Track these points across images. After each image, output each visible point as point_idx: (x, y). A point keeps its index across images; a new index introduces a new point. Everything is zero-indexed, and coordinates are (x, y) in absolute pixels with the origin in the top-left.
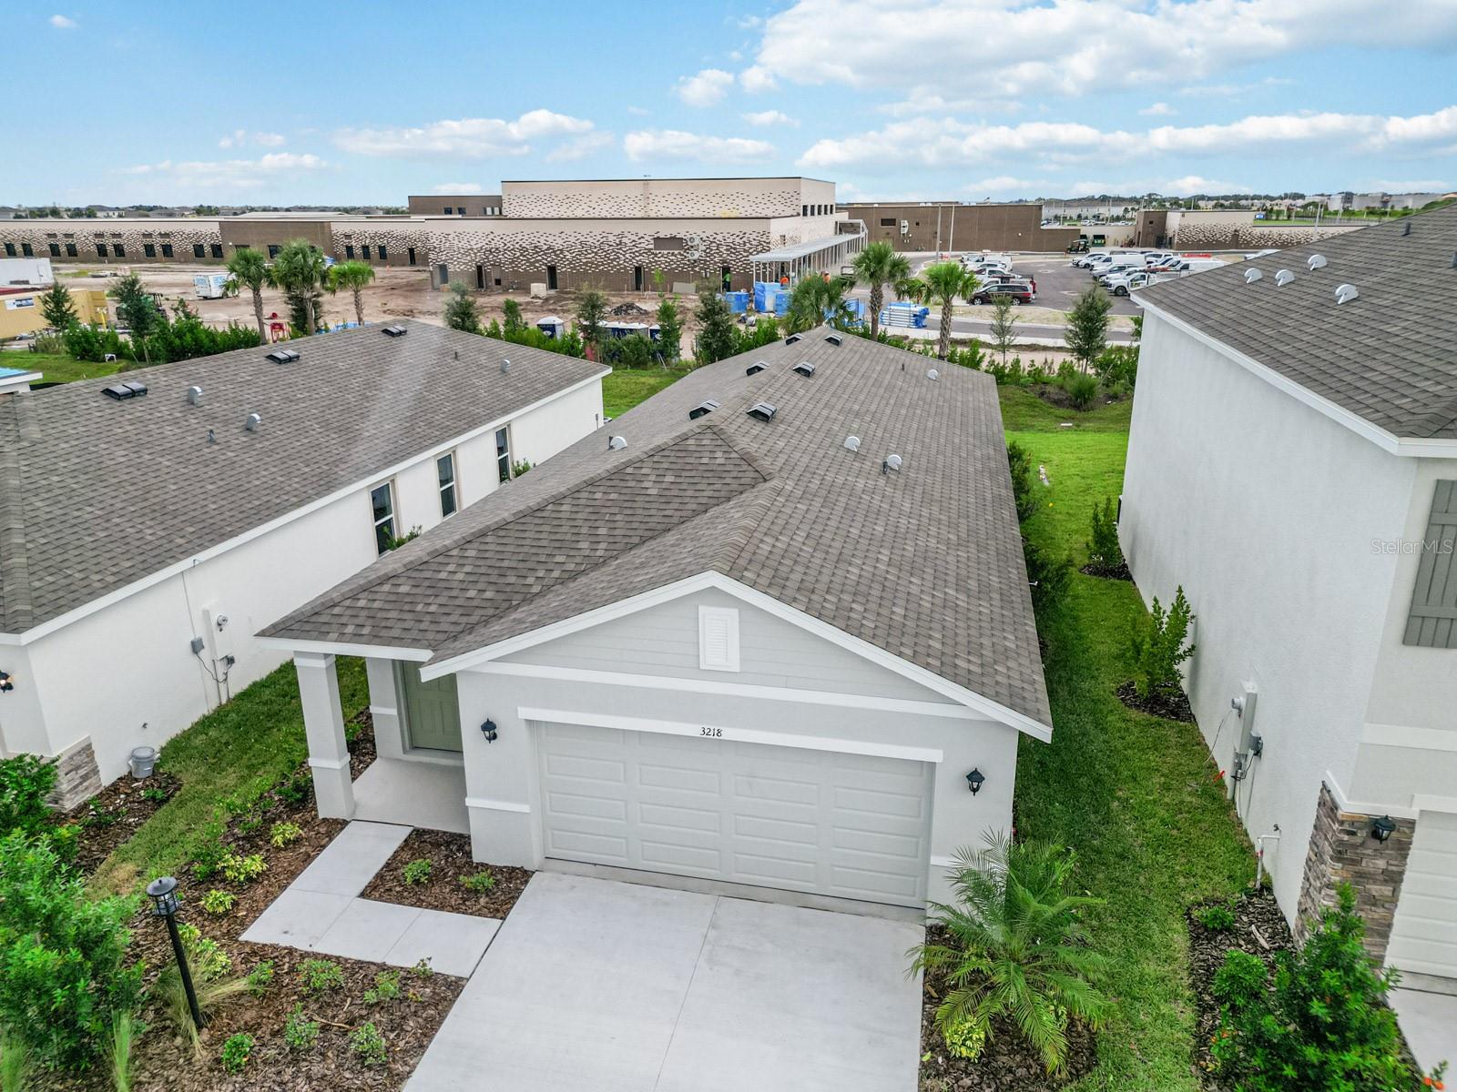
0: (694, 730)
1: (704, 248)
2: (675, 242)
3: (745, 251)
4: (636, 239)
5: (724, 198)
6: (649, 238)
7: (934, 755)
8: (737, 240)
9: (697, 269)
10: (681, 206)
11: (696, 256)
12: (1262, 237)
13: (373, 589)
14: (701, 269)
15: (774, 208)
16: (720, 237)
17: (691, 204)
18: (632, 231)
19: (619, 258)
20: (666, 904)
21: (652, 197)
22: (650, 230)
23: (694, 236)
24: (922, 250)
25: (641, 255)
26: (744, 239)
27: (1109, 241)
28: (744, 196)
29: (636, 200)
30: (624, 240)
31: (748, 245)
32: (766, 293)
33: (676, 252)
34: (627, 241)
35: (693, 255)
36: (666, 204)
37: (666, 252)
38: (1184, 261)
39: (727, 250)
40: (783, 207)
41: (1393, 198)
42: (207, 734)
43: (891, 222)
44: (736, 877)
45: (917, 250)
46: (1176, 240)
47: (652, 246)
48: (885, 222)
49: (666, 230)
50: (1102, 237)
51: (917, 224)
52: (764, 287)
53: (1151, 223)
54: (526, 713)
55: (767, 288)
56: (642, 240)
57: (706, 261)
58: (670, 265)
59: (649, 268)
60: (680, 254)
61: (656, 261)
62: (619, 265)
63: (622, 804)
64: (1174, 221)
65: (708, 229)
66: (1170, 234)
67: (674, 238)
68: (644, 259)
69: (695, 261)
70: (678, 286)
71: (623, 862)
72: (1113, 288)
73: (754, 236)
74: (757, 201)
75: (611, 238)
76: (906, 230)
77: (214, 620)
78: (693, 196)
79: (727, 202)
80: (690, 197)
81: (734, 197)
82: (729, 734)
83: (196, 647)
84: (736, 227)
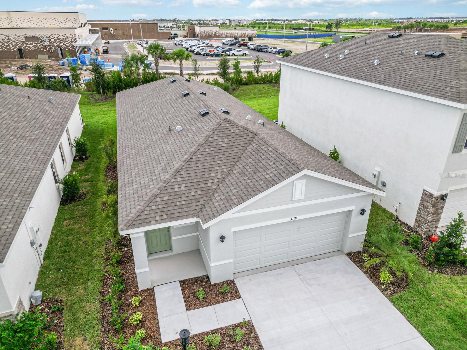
0: (288, 219)
1: (49, 41)
2: (34, 38)
3: (66, 41)
4: (16, 37)
5: (47, 20)
6: (22, 37)
7: (352, 208)
8: (62, 37)
9: (47, 49)
10: (28, 23)
11: (46, 44)
12: (222, 34)
13: (153, 201)
14: (49, 49)
15: (69, 24)
16: (54, 36)
17: (32, 22)
18: (13, 34)
19: (9, 45)
20: (281, 274)
21: (13, 19)
22: (22, 33)
23: (43, 36)
24: (119, 39)
25: (20, 44)
26: (65, 37)
27: (179, 35)
28: (56, 19)
29: (6, 20)
30: (10, 37)
31: (67, 39)
32: (86, 58)
33: (36, 42)
34: (12, 38)
35: (44, 43)
36: (21, 22)
37: (31, 42)
38: (210, 43)
39: (59, 41)
40: (72, 24)
41: (241, 21)
42: (49, 277)
43: (106, 29)
44: (292, 259)
45: (118, 39)
46: (199, 35)
47: (24, 40)
48: (104, 29)
49: (30, 34)
50: (176, 34)
51: (116, 30)
52: (84, 56)
53: (191, 30)
54: (234, 229)
55: (85, 56)
56: (19, 38)
57: (50, 46)
58: (34, 48)
59: (25, 49)
60: (38, 43)
61: (28, 46)
62: (10, 48)
63: (259, 249)
64: (197, 29)
65: (49, 33)
66: (197, 33)
67: (34, 37)
68: (22, 46)
69: (46, 46)
70: (40, 56)
71: (258, 266)
72: (196, 52)
73: (69, 36)
74: (62, 21)
75: (3, 37)
76: (112, 32)
77: (35, 230)
78: (33, 19)
79: (49, 21)
80: (31, 19)
81: (51, 20)
82: (299, 218)
83: (32, 244)
84: (61, 32)
